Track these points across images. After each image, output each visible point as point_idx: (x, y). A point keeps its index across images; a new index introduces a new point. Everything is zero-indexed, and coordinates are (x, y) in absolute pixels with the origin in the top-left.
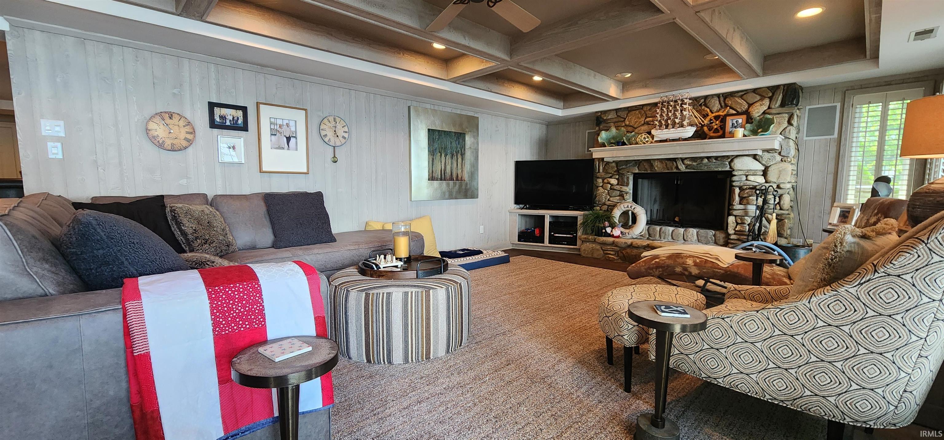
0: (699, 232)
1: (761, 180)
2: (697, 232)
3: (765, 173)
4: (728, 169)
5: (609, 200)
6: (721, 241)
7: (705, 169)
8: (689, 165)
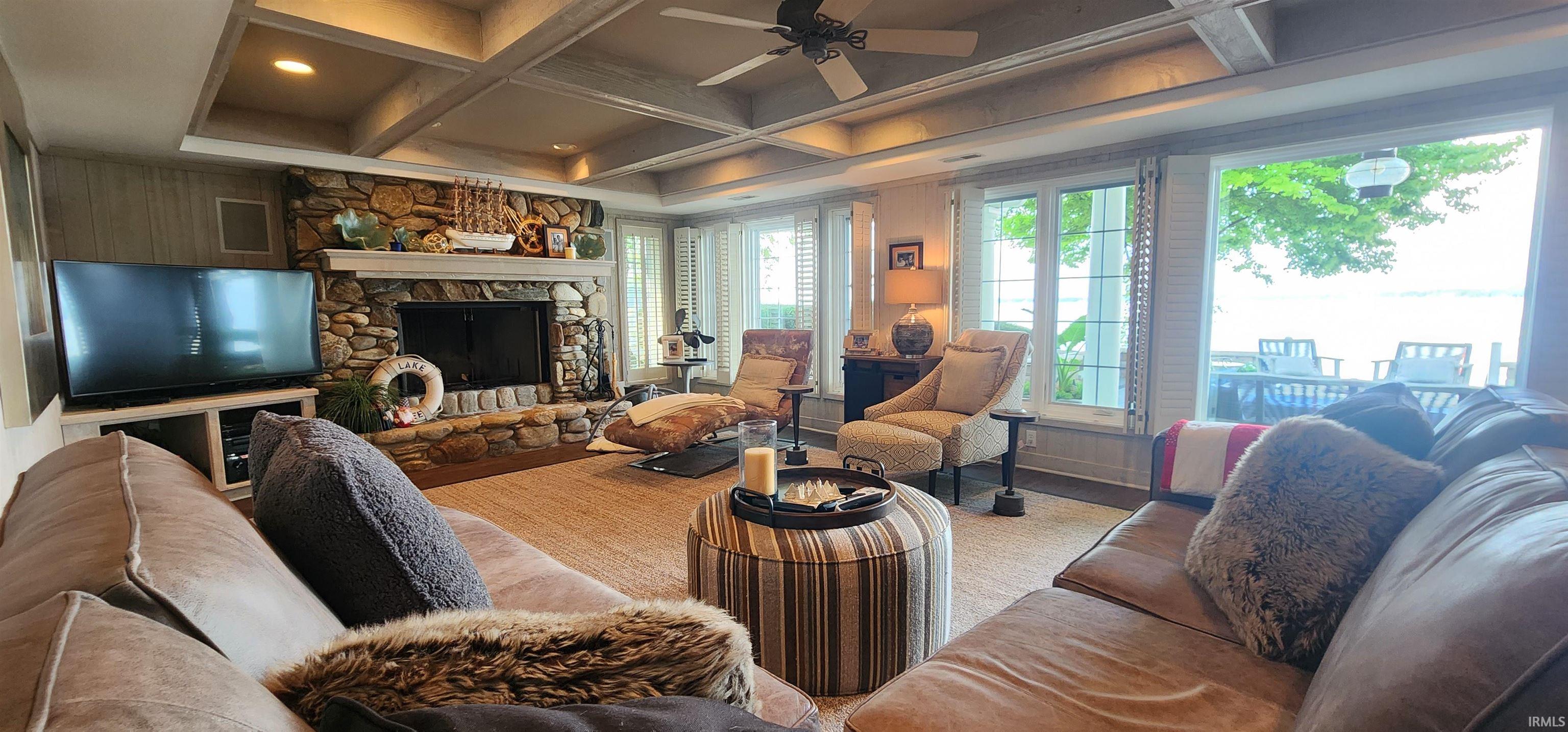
0: (519, 391)
1: (582, 313)
2: (515, 392)
3: (585, 304)
4: (548, 299)
5: (351, 358)
6: (547, 398)
7: (522, 298)
8: (500, 292)
